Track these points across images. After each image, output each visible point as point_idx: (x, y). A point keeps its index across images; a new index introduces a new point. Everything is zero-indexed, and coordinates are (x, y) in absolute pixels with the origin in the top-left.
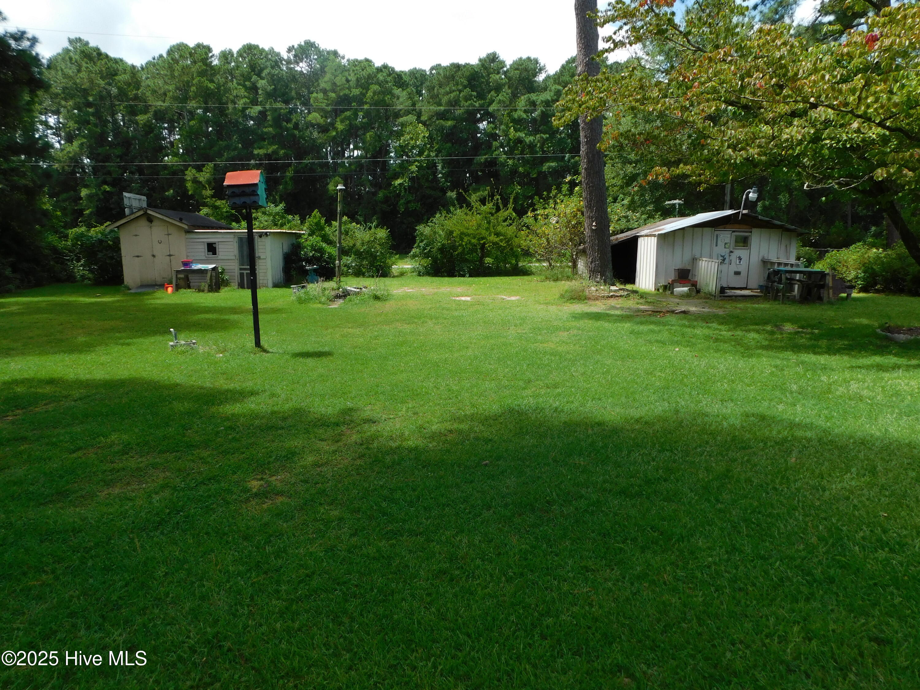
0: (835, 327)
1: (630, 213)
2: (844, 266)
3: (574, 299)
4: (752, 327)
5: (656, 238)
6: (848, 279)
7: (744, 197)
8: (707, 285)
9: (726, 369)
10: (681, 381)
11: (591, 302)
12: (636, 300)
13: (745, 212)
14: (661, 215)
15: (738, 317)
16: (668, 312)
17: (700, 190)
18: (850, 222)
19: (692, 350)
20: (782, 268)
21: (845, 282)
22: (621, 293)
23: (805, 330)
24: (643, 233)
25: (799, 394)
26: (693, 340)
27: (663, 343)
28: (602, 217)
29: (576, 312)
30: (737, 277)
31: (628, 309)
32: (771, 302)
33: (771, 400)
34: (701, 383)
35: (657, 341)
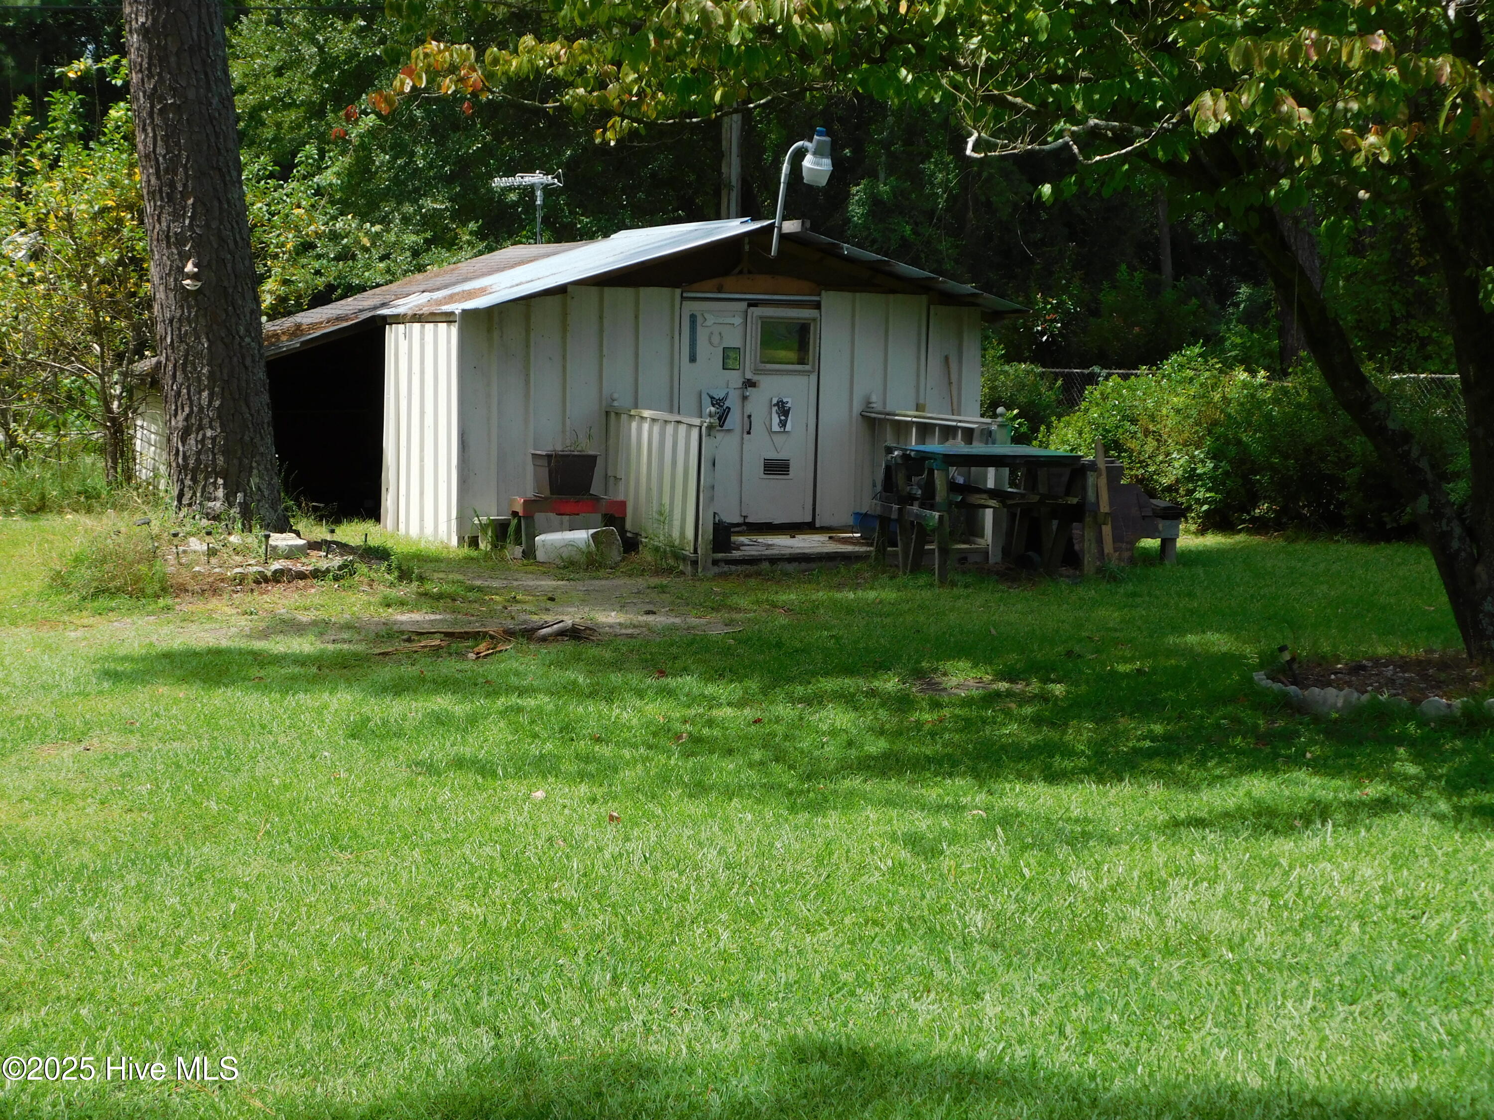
0: (1122, 668)
1: (346, 223)
2: (1147, 433)
3: (113, 593)
4: (829, 684)
5: (454, 329)
6: (1165, 481)
7: (785, 168)
8: (663, 517)
9: (728, 867)
10: (551, 935)
11: (187, 605)
12: (383, 590)
13: (791, 226)
14: (480, 235)
15: (779, 645)
16: (510, 634)
17: (605, 143)
18: (1168, 267)
19: (599, 792)
20: (934, 446)
21: (1152, 494)
22: (318, 560)
23: (1019, 687)
24: (403, 306)
25: (995, 946)
26: (605, 751)
27: (485, 770)
28: (222, 240)
29: (122, 652)
30: (776, 482)
31: (348, 627)
32: (901, 579)
33: (891, 983)
34: (626, 934)
35: (459, 763)
